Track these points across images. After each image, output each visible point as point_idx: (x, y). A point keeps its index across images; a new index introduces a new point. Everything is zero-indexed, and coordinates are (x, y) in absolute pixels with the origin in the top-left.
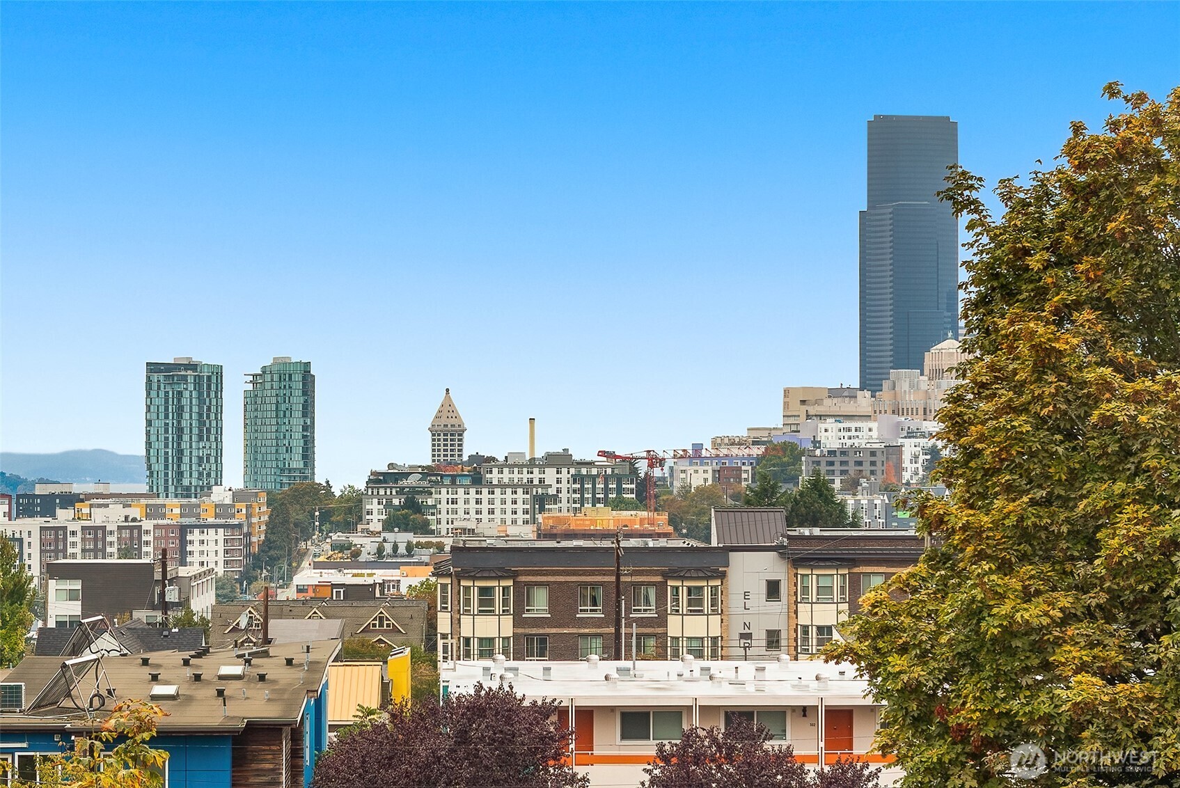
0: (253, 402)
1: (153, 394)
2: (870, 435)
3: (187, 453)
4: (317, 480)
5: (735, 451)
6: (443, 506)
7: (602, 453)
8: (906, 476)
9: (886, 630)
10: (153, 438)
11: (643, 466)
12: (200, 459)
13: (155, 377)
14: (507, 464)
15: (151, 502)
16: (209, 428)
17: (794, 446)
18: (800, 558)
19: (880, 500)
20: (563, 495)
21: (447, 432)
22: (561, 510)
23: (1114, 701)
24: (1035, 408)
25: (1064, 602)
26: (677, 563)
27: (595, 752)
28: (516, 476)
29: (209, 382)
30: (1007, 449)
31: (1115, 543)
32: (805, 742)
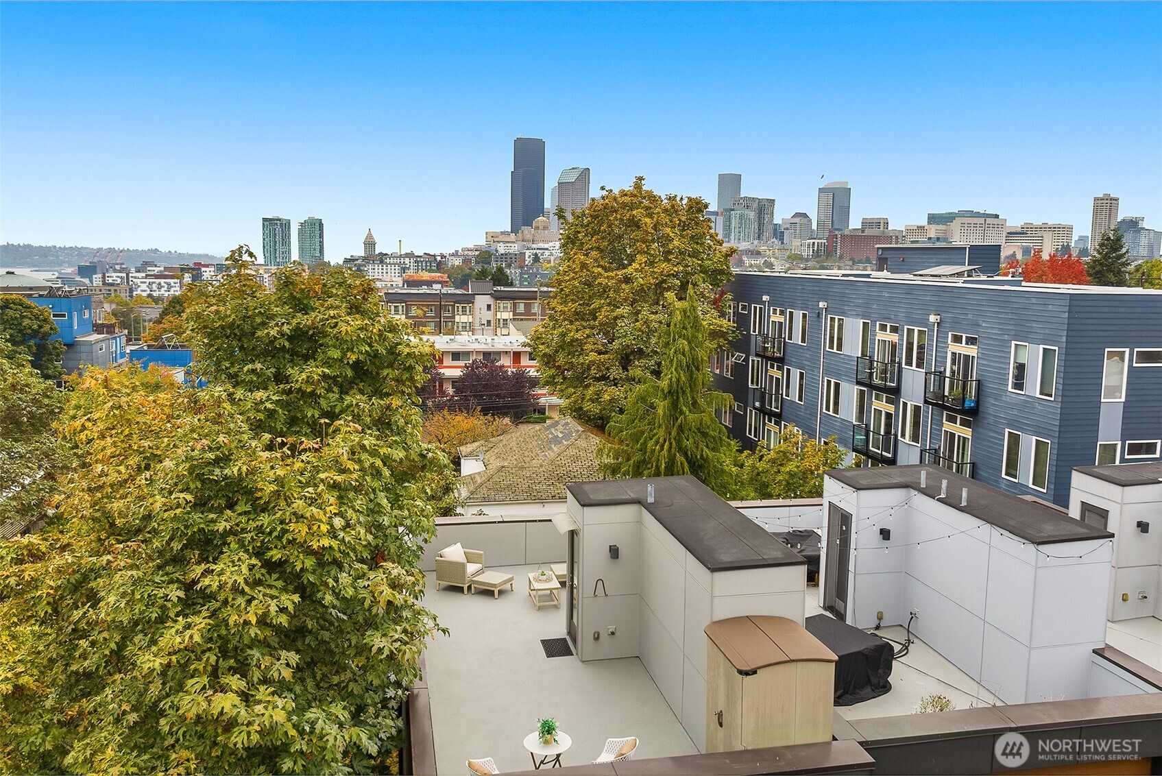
0: (301, 232)
1: (265, 229)
2: (515, 248)
3: (278, 250)
4: (325, 260)
5: (470, 253)
6: (370, 271)
7: (425, 254)
8: (527, 263)
10: (266, 245)
11: (439, 258)
12: (283, 252)
13: (266, 223)
14: (392, 256)
15: (266, 267)
16: (286, 241)
17: (489, 252)
18: (498, 297)
19: (518, 271)
20: (412, 267)
21: (370, 244)
22: (411, 272)
23: (600, 360)
24: (580, 279)
25: (587, 332)
26: (458, 299)
27: (444, 365)
28: (395, 261)
29: (286, 225)
30: (572, 290)
31: (601, 317)
32: (506, 362)
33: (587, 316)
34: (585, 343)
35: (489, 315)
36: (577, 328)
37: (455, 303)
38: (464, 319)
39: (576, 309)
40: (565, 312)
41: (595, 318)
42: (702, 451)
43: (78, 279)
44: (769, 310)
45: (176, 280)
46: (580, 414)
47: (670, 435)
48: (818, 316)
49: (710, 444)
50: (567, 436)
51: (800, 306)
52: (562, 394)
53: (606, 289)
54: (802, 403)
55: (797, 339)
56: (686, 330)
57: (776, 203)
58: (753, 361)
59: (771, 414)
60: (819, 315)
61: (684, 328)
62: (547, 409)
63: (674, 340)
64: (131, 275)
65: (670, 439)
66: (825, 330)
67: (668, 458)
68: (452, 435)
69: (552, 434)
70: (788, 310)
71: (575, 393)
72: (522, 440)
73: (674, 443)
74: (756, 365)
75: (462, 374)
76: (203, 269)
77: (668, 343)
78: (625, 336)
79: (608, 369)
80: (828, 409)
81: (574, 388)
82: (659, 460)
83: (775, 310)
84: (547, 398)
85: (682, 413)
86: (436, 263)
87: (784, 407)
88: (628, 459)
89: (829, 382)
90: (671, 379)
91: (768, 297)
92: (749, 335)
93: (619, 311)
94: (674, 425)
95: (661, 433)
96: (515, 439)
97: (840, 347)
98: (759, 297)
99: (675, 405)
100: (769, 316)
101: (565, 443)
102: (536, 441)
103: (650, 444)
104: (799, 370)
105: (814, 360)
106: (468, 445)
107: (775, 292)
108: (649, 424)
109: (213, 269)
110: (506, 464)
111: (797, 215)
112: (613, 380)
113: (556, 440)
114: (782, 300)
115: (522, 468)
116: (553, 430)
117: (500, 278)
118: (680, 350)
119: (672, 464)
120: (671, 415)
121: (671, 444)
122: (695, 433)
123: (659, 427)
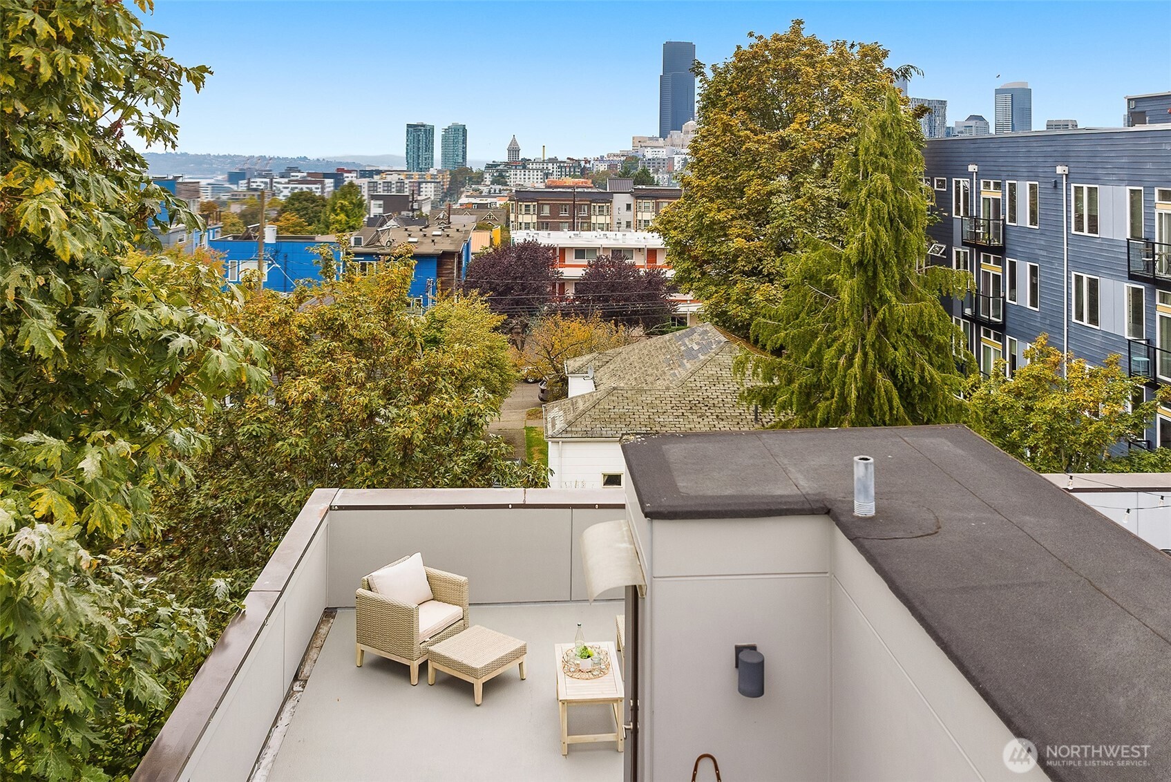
0: (445, 139)
1: (409, 135)
2: (663, 154)
3: (421, 156)
4: (467, 166)
5: (615, 158)
6: (512, 176)
7: (568, 158)
8: (675, 168)
9: (669, 222)
10: (409, 151)
11: (583, 163)
12: (426, 158)
13: (410, 129)
14: (535, 162)
15: (408, 173)
16: (429, 147)
17: (636, 157)
18: (638, 196)
19: (666, 176)
20: (555, 173)
21: (514, 150)
22: (554, 178)
23: (749, 248)
24: (723, 145)
25: (732, 213)
26: (595, 197)
27: (566, 263)
28: (538, 166)
29: (429, 131)
30: (713, 159)
31: (750, 192)
32: (640, 261)
33: (732, 193)
34: (730, 227)
35: (629, 216)
36: (719, 207)
37: (591, 202)
38: (601, 219)
39: (717, 183)
40: (703, 188)
41: (742, 193)
42: (923, 370)
43: (227, 185)
44: (978, 184)
45: (317, 186)
46: (724, 321)
47: (863, 339)
48: (1055, 187)
49: (935, 359)
50: (704, 348)
51: (1026, 174)
52: (699, 293)
53: (754, 159)
54: (1037, 310)
55: (1024, 219)
56: (886, 157)
57: (948, 104)
58: (958, 253)
59: (990, 325)
60: (1056, 185)
61: (881, 154)
62: (688, 319)
63: (866, 175)
64: (275, 180)
65: (864, 346)
66: (1068, 206)
67: (863, 380)
68: (565, 346)
69: (685, 345)
70: (1007, 182)
71: (716, 292)
72: (646, 352)
73: (871, 354)
74: (962, 259)
75: (584, 272)
76: (345, 175)
77: (855, 181)
78: (782, 217)
79: (760, 260)
80: (1079, 316)
81: (715, 286)
82: (844, 383)
83: (987, 185)
84: (687, 304)
85: (883, 300)
86: (578, 168)
87: (1009, 315)
88: (790, 381)
89: (1079, 279)
90: (862, 240)
91: (976, 167)
92: (950, 219)
93: (774, 185)
94: (869, 324)
95: (848, 334)
96: (637, 351)
97: (1093, 228)
98: (964, 168)
99: (870, 287)
100: (979, 193)
101: (702, 357)
102: (664, 354)
103: (829, 355)
104: (1028, 263)
105: (1053, 247)
106: (577, 359)
107: (988, 159)
108: (825, 320)
109: (355, 175)
110: (622, 385)
111: (972, 118)
112: (767, 276)
113: (691, 355)
114: (996, 168)
115: (640, 391)
116: (686, 341)
117: (644, 178)
118: (877, 190)
119: (868, 393)
120: (863, 306)
121: (865, 354)
122: (907, 336)
123: (844, 326)
